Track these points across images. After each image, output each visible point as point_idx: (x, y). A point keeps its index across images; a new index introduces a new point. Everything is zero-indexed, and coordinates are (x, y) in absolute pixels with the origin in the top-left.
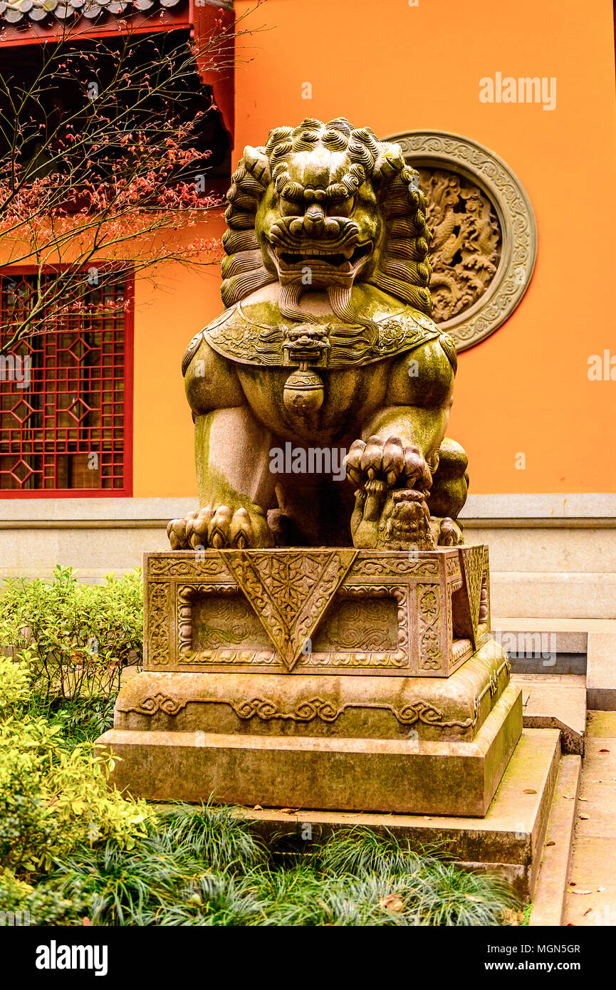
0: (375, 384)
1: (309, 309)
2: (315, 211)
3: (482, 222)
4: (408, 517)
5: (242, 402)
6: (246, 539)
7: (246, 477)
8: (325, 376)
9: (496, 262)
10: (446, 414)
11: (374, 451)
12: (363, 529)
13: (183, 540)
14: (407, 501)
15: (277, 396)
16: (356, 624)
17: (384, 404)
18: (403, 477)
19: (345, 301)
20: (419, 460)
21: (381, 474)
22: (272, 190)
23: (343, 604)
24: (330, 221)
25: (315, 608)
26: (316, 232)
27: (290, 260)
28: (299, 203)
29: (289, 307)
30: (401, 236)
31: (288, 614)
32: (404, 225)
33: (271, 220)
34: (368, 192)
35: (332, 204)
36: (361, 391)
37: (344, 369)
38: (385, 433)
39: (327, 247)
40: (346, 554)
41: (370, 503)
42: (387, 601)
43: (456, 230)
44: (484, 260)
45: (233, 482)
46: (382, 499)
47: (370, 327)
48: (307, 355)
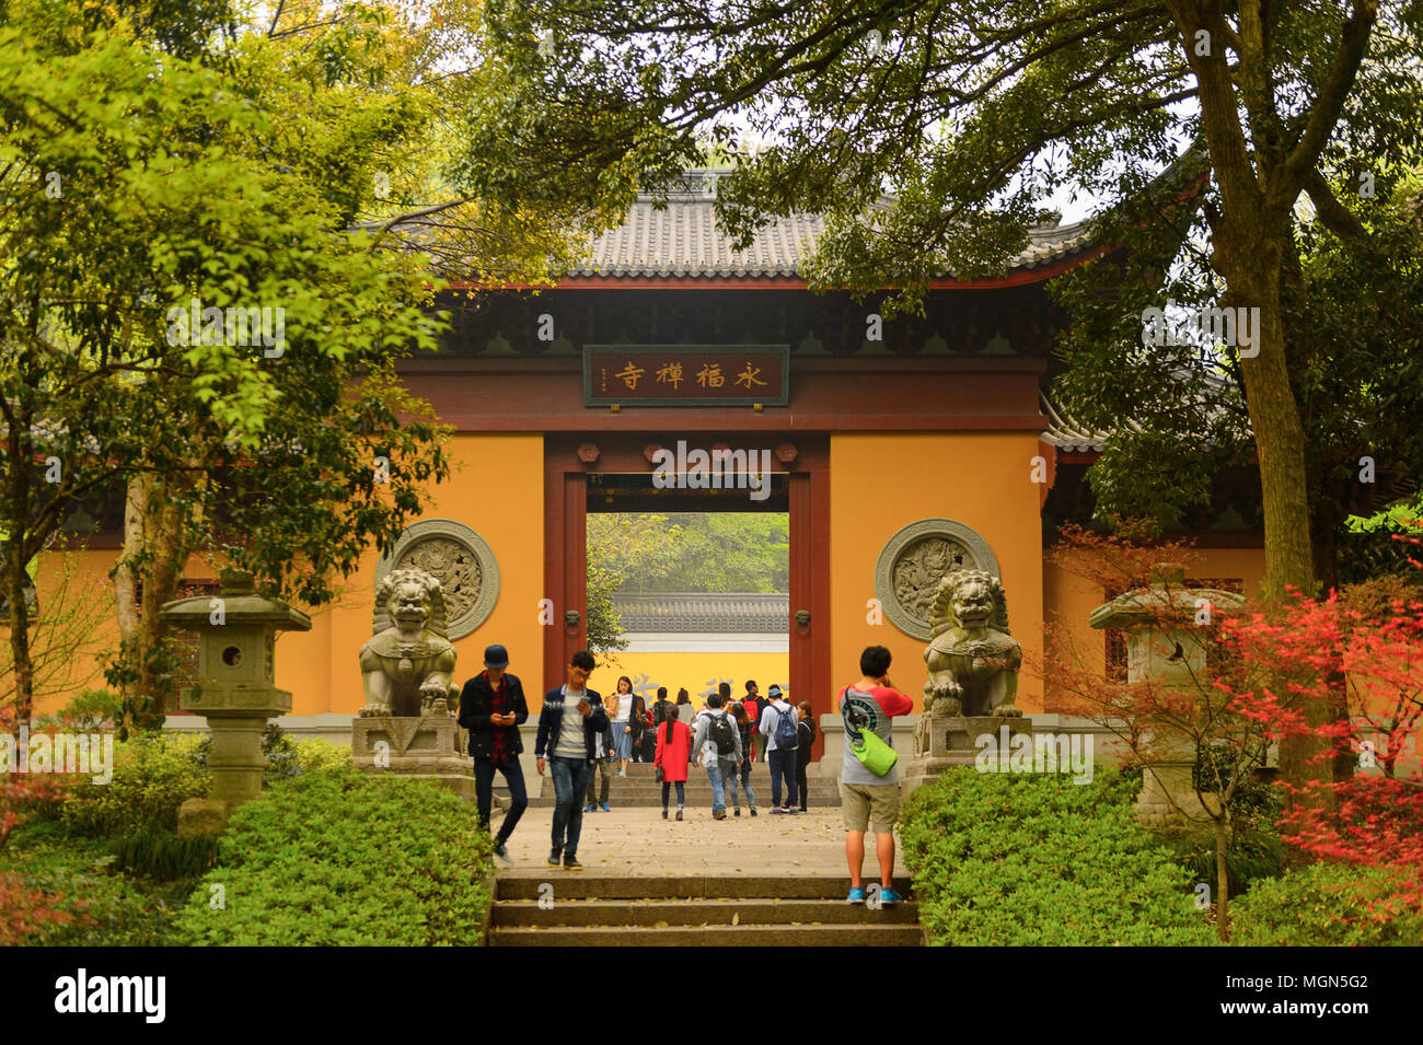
0: (429, 664)
1: (407, 638)
2: (410, 606)
3: (472, 569)
4: (440, 707)
5: (382, 669)
6: (386, 714)
7: (384, 694)
8: (412, 660)
9: (478, 592)
10: (453, 674)
11: (430, 686)
12: (425, 711)
13: (364, 715)
14: (441, 701)
15: (397, 667)
16: (422, 741)
17: (432, 670)
18: (439, 694)
19: (419, 636)
20: (444, 689)
21: (432, 694)
22: (394, 596)
23: (419, 734)
24: (416, 609)
25: (410, 735)
26: (411, 613)
27: (401, 621)
28: (405, 603)
29: (400, 637)
30: (438, 611)
31: (401, 737)
32: (440, 608)
33: (395, 608)
34: (428, 598)
35: (416, 603)
36: (425, 665)
37: (419, 659)
38: (433, 680)
39: (415, 618)
40: (420, 719)
41: (428, 703)
42: (434, 733)
43: (458, 573)
44: (472, 590)
45: (380, 696)
46: (432, 701)
47: (428, 645)
48: (407, 654)
